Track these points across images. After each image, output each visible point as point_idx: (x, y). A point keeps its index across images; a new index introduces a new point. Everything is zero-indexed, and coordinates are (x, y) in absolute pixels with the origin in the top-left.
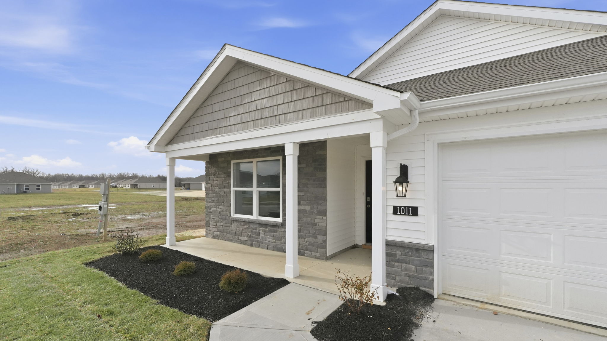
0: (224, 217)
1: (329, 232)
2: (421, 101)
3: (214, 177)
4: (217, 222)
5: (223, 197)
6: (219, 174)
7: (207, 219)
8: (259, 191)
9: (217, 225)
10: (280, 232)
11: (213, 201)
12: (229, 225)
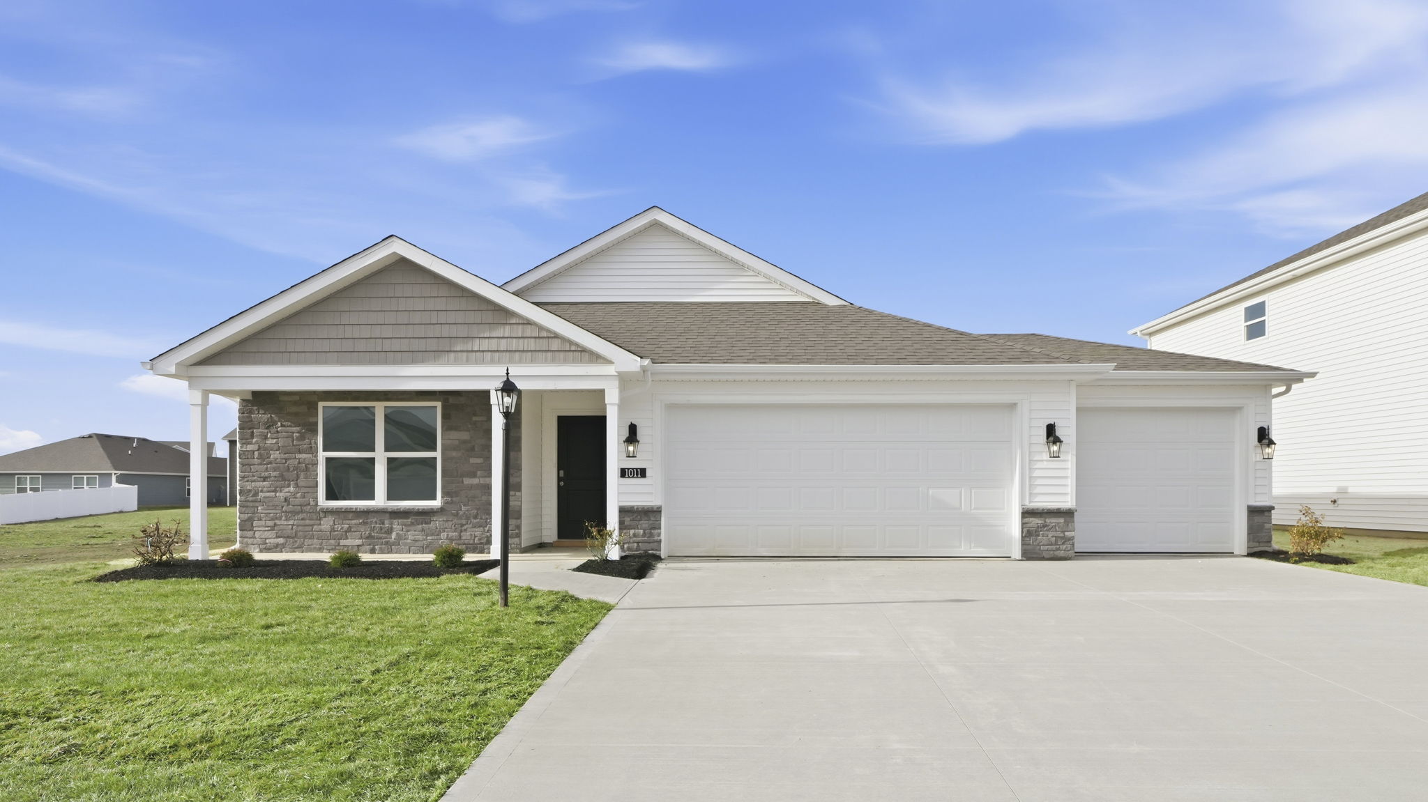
0: (299, 507)
1: (523, 514)
2: (653, 363)
3: (266, 431)
4: (277, 519)
5: (294, 470)
6: (282, 426)
7: (246, 516)
8: (388, 459)
9: (275, 524)
10: (437, 522)
11: (265, 479)
12: (311, 522)
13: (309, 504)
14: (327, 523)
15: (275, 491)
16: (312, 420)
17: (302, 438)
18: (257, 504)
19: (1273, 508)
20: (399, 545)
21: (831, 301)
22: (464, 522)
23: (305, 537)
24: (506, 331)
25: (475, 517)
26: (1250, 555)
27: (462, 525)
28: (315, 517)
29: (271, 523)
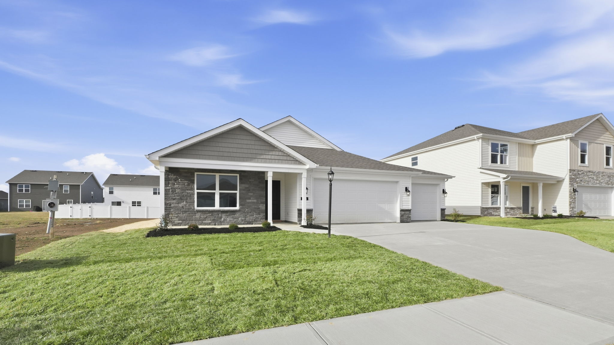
0: (188, 210)
3: (174, 182)
4: (179, 214)
5: (185, 196)
6: (181, 180)
7: (167, 213)
8: (220, 193)
9: (178, 216)
10: (237, 215)
11: (174, 199)
12: (192, 215)
13: (191, 208)
14: (198, 216)
15: (178, 204)
16: (192, 179)
17: (188, 185)
18: (171, 208)
19: (446, 209)
20: (224, 222)
21: (338, 150)
22: (246, 214)
23: (190, 220)
24: (274, 153)
25: (250, 213)
26: (441, 220)
27: (246, 215)
28: (193, 213)
29: (176, 215)
